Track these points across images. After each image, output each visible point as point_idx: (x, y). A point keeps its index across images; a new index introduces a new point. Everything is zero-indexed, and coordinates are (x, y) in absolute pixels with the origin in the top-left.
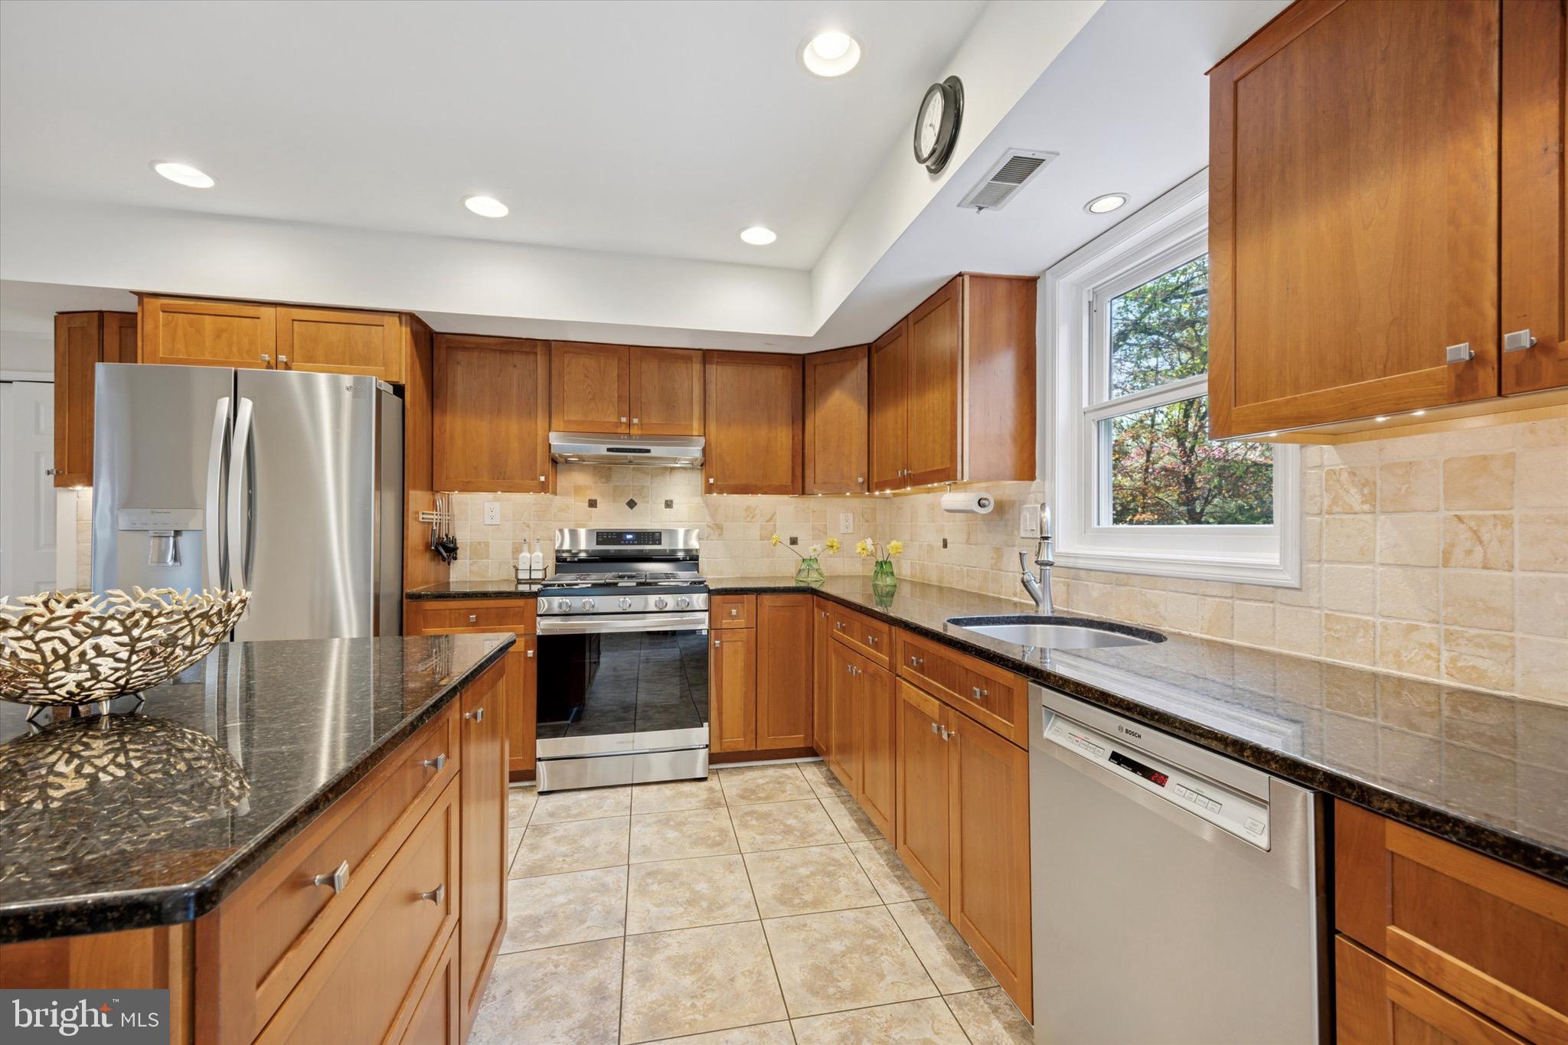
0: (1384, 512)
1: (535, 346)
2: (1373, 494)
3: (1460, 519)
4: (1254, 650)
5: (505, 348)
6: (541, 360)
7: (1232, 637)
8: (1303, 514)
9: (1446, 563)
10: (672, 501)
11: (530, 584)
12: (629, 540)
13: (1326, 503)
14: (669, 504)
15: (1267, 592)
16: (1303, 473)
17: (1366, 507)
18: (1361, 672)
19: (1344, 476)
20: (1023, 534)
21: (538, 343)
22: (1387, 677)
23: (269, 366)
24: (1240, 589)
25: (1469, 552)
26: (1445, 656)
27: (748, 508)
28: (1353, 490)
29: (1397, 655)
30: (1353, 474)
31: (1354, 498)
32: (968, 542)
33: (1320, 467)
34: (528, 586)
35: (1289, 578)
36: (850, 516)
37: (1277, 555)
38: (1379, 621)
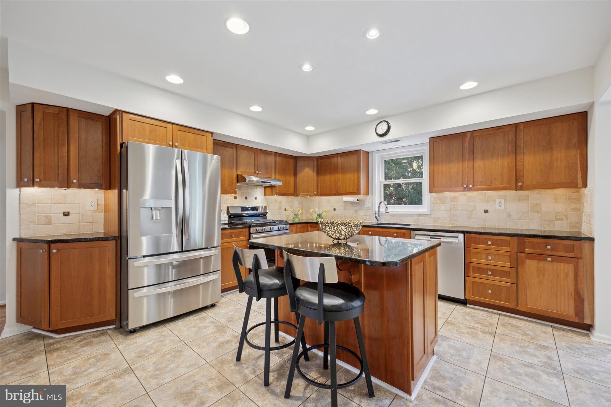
0: (443, 203)
1: (233, 146)
2: (441, 201)
3: (452, 204)
4: (422, 225)
5: (224, 145)
6: (235, 150)
7: (418, 223)
8: (431, 203)
9: (450, 210)
10: (256, 197)
11: (224, 225)
12: (250, 210)
13: (434, 202)
14: (256, 198)
15: (425, 216)
16: (431, 198)
17: (440, 203)
18: (440, 226)
19: (437, 198)
20: (365, 207)
21: (234, 145)
22: (443, 226)
23: (170, 146)
24: (420, 215)
25: (453, 209)
26: (450, 222)
27: (275, 200)
28: (438, 200)
29: (444, 223)
30: (438, 198)
31: (438, 201)
32: (344, 209)
33: (433, 197)
34: (223, 226)
35: (429, 213)
36: (298, 202)
37: (426, 210)
38: (442, 218)
